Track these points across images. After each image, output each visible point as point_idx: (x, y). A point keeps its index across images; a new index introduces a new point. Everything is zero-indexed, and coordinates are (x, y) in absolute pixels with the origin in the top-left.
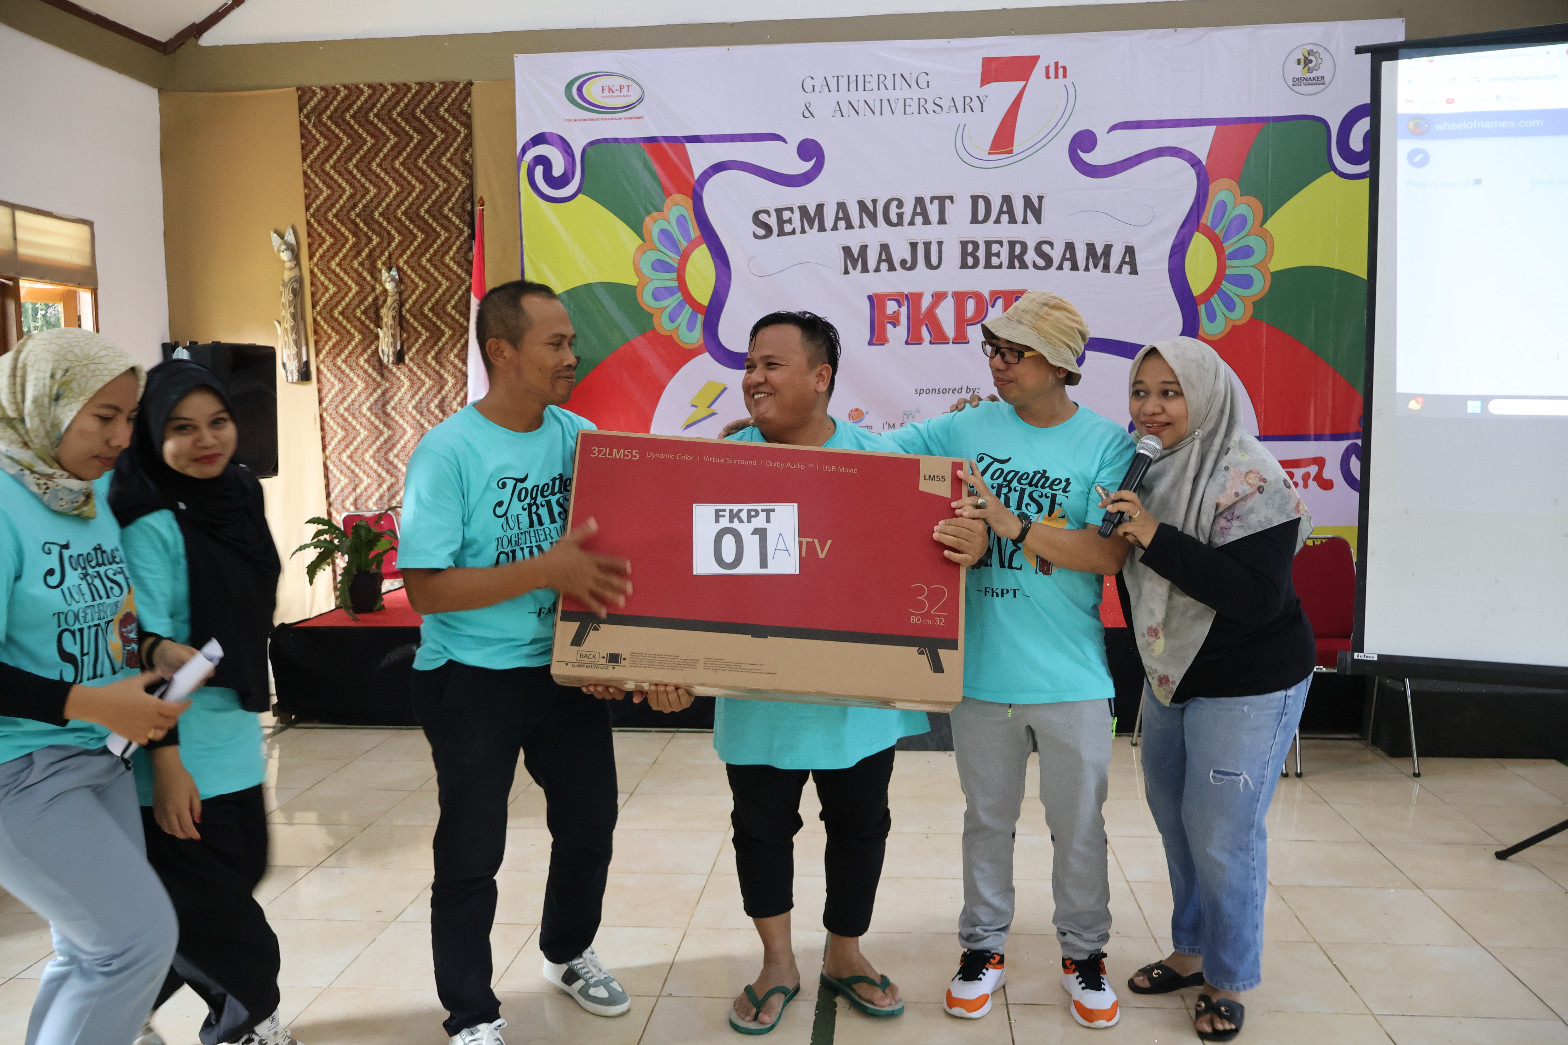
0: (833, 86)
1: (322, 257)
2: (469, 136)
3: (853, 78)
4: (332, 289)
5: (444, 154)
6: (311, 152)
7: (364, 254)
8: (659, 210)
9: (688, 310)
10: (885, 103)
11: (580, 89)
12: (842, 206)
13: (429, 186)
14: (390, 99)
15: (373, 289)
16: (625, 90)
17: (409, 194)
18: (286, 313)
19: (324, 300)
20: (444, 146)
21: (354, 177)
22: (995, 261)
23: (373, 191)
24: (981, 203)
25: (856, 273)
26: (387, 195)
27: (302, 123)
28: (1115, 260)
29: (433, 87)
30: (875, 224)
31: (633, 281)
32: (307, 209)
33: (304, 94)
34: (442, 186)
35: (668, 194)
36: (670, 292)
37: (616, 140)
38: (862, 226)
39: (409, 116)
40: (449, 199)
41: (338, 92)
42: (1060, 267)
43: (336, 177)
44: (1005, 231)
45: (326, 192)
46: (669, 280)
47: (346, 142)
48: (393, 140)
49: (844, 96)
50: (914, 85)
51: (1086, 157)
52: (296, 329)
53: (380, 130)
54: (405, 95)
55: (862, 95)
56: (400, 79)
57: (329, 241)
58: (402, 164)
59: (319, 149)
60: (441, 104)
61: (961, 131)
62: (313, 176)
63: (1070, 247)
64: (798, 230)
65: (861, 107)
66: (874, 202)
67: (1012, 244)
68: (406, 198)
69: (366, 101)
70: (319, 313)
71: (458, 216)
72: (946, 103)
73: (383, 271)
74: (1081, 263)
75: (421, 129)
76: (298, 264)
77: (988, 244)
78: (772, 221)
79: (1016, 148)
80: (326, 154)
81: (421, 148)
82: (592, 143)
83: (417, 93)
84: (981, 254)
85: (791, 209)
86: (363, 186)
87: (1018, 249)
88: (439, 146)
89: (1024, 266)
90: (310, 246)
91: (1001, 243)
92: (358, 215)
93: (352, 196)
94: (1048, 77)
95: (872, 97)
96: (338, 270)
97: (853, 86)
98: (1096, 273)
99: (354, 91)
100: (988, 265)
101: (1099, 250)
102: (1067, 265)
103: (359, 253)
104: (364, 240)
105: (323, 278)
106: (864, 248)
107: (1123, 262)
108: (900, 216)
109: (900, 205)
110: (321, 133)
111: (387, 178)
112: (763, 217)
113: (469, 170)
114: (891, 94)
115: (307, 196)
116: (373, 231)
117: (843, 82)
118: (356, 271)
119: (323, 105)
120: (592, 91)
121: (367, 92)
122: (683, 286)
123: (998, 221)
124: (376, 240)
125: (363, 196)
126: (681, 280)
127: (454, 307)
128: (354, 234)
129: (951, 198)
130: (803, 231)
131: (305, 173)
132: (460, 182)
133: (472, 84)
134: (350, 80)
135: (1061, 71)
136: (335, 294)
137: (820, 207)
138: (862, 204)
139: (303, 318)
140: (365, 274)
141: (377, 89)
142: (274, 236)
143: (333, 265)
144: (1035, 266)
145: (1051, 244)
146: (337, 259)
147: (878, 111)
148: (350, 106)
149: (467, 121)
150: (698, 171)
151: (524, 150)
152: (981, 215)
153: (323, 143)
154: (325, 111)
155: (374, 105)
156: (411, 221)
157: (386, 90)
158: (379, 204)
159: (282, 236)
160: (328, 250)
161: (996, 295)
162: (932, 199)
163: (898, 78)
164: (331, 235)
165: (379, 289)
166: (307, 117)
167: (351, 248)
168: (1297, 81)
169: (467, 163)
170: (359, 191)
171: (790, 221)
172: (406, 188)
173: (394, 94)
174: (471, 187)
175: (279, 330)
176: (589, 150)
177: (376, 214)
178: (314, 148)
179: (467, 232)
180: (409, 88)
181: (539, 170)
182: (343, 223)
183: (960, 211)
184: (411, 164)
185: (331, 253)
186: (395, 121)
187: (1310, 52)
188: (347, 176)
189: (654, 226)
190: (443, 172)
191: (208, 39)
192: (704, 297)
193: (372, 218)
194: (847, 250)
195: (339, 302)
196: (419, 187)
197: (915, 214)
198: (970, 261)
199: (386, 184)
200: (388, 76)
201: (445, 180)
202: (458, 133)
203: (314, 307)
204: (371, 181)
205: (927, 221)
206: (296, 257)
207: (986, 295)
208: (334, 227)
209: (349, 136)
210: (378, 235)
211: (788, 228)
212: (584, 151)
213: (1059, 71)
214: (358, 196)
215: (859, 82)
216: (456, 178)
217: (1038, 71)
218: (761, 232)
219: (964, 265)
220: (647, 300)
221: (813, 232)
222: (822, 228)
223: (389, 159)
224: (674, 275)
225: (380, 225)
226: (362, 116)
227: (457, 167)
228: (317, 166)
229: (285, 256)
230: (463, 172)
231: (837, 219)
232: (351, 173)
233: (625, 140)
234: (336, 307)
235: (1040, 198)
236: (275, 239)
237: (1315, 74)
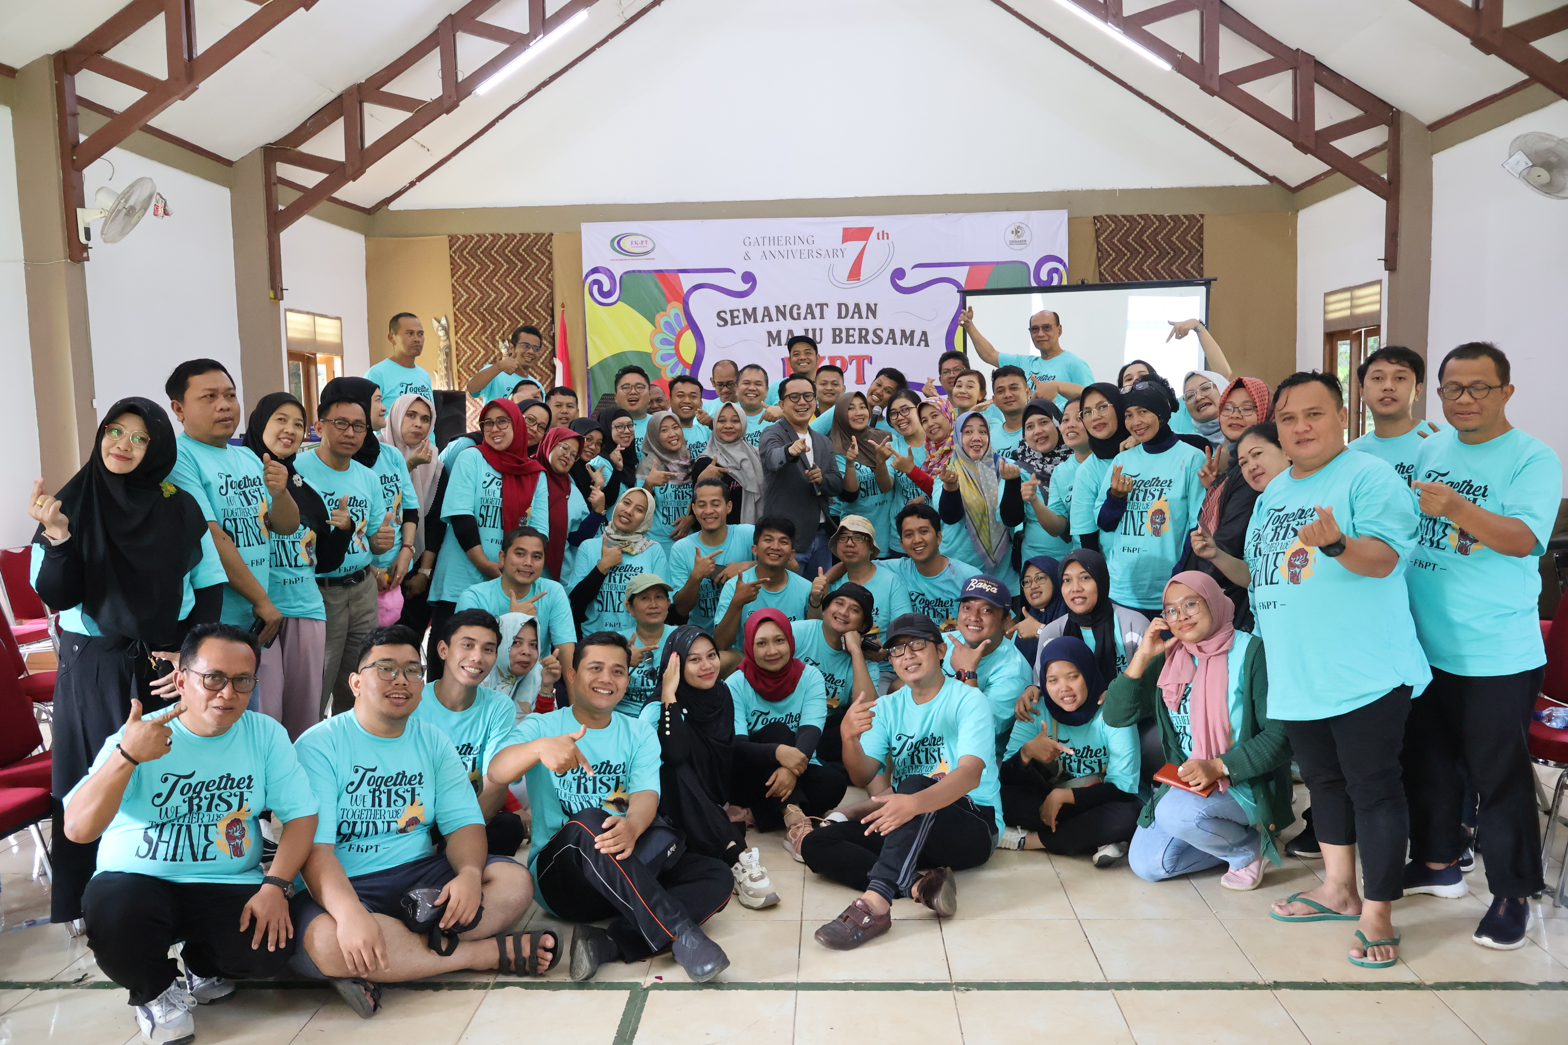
0: (761, 243)
1: (463, 334)
2: (551, 264)
3: (772, 238)
4: (469, 353)
5: (536, 274)
6: (457, 273)
7: (488, 332)
8: (664, 310)
9: (681, 366)
10: (790, 252)
11: (619, 243)
12: (766, 309)
13: (527, 293)
14: (504, 242)
15: (494, 352)
16: (644, 244)
17: (516, 297)
18: (442, 367)
19: (464, 359)
20: (536, 270)
21: (482, 287)
22: (851, 339)
23: (494, 295)
24: (843, 307)
25: (775, 346)
26: (502, 298)
27: (451, 256)
28: (917, 339)
29: (529, 236)
30: (785, 319)
31: (649, 350)
32: (454, 305)
33: (453, 239)
34: (535, 293)
35: (669, 302)
36: (670, 356)
37: (640, 271)
38: (778, 320)
39: (515, 252)
40: (539, 300)
41: (473, 238)
42: (887, 343)
43: (472, 287)
44: (856, 323)
45: (466, 296)
46: (670, 349)
47: (478, 267)
48: (506, 266)
49: (767, 248)
50: (805, 242)
51: (900, 283)
52: (447, 375)
53: (498, 260)
54: (513, 240)
55: (777, 248)
56: (510, 232)
57: (467, 324)
58: (511, 280)
59: (461, 271)
60: (535, 246)
61: (831, 268)
62: (458, 287)
63: (892, 331)
64: (742, 322)
65: (777, 254)
66: (784, 306)
67: (860, 330)
68: (513, 300)
69: (490, 244)
70: (461, 366)
71: (544, 311)
72: (823, 253)
73: (500, 343)
74: (898, 340)
75: (523, 261)
76: (448, 338)
77: (848, 330)
78: (728, 317)
79: (862, 278)
80: (466, 274)
81: (522, 271)
82: (626, 273)
83: (520, 239)
84: (844, 335)
85: (738, 310)
86: (488, 292)
87: (864, 333)
88: (533, 270)
89: (867, 342)
90: (456, 327)
91: (854, 329)
92: (485, 310)
93: (481, 298)
94: (878, 239)
95: (783, 249)
96: (472, 341)
97: (772, 242)
98: (906, 346)
99: (482, 238)
100: (848, 342)
101: (908, 334)
102: (891, 341)
103: (485, 332)
104: (488, 324)
105: (463, 346)
106: (779, 332)
107: (921, 340)
108: (799, 314)
109: (799, 308)
110: (463, 262)
111: (502, 288)
112: (722, 315)
113: (551, 284)
114: (793, 247)
115: (454, 298)
116: (494, 318)
117: (767, 240)
118: (484, 342)
119: (464, 246)
120: (625, 244)
121: (490, 238)
122: (678, 353)
123: (852, 317)
124: (495, 324)
125: (488, 299)
126: (677, 349)
127: (542, 363)
128: (483, 321)
129: (827, 305)
130: (745, 323)
131: (453, 285)
132: (546, 291)
133: (552, 235)
134: (481, 231)
135: (885, 236)
136: (471, 355)
137: (754, 309)
138: (777, 308)
139: (451, 369)
140: (489, 344)
141: (496, 237)
142: (435, 322)
143: (470, 338)
144: (873, 342)
145: (882, 330)
146: (472, 335)
147: (786, 256)
148: (480, 246)
149: (549, 255)
150: (686, 289)
151: (587, 277)
152: (843, 314)
153: (464, 267)
154: (465, 249)
155: (494, 246)
156: (517, 313)
157: (501, 237)
158: (497, 303)
159: (439, 322)
160: (467, 329)
161: (852, 358)
162: (817, 305)
163: (797, 238)
164: (469, 321)
165: (497, 352)
166: (454, 252)
167: (481, 329)
168: (1012, 243)
169: (549, 280)
170: (485, 295)
171: (737, 317)
172: (513, 294)
173: (506, 240)
174: (552, 293)
175: (437, 376)
176: (624, 276)
177: (496, 309)
178: (459, 270)
179: (549, 319)
180: (516, 237)
181: (595, 288)
182: (476, 314)
183: (831, 312)
184: (516, 280)
185: (469, 332)
186: (507, 255)
187: (1018, 227)
188: (478, 287)
189: (662, 319)
190: (536, 286)
191: (394, 206)
192: (690, 359)
193: (493, 311)
194: (770, 333)
195: (473, 360)
196: (521, 294)
197: (807, 313)
198: (838, 339)
199: (502, 291)
200: (502, 229)
201: (536, 290)
202: (544, 263)
203: (458, 363)
204: (492, 290)
205: (813, 317)
206: (447, 333)
207: (847, 359)
208: (470, 316)
209: (479, 264)
210: (496, 321)
211: (737, 321)
212: (621, 277)
213: (884, 235)
214: (485, 299)
215: (775, 241)
216: (543, 289)
217: (873, 235)
218: (722, 323)
219: (834, 342)
220: (658, 361)
221: (751, 323)
222: (756, 321)
223: (503, 277)
224: (673, 347)
225: (498, 315)
226: (487, 252)
227: (543, 282)
228: (460, 281)
229: (441, 333)
230: (547, 285)
231: (764, 316)
232: (480, 285)
233: (645, 271)
234: (471, 363)
235: (876, 305)
236: (435, 324)
237: (1021, 239)
